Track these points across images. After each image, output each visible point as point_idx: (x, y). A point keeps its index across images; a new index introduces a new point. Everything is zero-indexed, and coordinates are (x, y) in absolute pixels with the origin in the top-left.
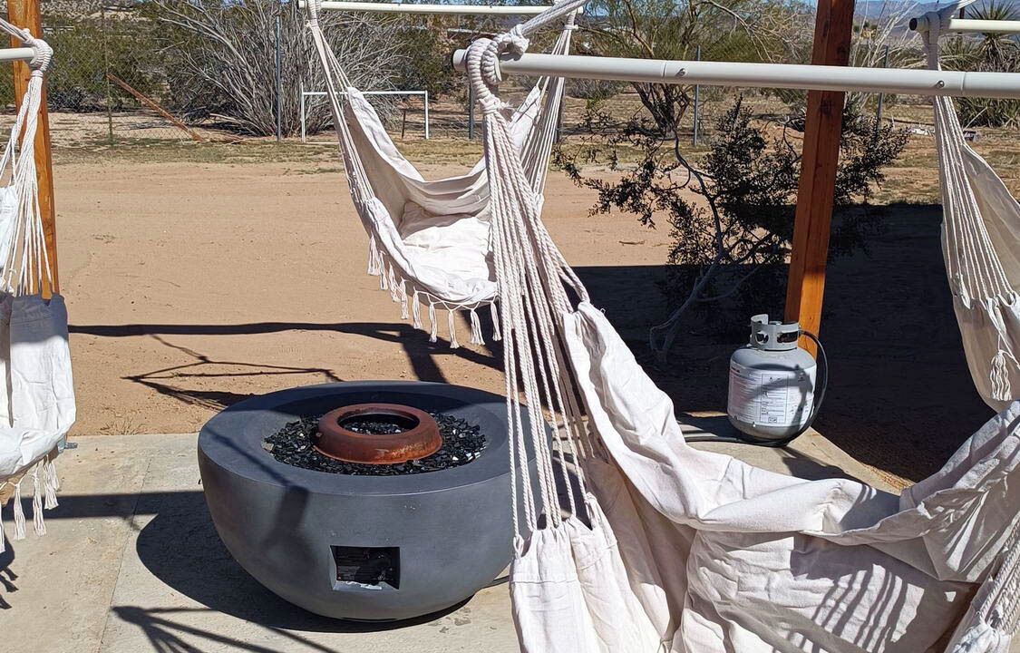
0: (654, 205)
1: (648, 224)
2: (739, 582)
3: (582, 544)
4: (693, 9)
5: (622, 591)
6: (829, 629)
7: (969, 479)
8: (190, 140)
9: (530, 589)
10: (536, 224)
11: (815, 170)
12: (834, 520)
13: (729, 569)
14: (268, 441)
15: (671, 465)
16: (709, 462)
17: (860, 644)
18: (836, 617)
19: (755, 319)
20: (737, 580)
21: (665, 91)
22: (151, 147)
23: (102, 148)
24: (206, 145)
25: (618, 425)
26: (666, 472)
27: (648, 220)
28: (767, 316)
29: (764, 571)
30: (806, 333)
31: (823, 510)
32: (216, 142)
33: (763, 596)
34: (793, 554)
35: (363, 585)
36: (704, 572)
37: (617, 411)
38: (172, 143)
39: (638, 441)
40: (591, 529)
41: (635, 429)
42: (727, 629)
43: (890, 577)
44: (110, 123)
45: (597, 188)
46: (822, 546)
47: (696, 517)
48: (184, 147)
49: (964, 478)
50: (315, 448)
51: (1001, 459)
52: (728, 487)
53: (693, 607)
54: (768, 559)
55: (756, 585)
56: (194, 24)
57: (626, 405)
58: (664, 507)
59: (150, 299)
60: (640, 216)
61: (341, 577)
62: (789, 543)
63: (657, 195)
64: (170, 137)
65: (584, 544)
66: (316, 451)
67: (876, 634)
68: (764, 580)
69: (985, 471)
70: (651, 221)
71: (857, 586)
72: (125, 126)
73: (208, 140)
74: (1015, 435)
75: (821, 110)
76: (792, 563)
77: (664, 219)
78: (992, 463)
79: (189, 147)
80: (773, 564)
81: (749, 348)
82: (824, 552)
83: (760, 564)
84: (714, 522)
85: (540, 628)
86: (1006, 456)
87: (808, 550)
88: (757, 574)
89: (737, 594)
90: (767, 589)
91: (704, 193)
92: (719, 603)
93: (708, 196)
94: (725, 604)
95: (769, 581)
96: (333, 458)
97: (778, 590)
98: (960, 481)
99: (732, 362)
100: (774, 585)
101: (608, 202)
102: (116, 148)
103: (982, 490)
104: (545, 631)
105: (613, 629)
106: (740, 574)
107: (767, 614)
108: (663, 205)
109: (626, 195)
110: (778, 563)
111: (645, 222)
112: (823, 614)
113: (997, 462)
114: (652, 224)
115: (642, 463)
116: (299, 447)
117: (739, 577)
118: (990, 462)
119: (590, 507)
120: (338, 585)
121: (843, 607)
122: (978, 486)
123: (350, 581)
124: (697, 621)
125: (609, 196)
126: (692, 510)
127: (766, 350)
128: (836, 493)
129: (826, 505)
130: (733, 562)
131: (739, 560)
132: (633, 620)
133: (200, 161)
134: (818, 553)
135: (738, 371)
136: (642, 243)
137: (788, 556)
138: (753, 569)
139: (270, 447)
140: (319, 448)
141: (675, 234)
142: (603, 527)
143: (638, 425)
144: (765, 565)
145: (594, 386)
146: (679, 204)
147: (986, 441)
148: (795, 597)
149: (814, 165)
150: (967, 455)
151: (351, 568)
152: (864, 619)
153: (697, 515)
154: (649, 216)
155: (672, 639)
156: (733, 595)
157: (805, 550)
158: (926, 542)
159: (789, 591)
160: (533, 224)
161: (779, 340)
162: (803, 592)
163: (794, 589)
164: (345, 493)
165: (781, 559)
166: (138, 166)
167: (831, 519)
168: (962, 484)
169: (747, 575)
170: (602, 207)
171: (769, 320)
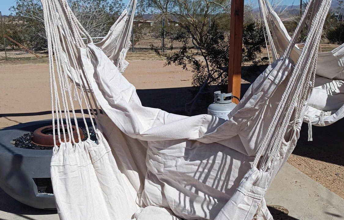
0: (187, 62)
1: (185, 69)
2: (164, 164)
3: (93, 151)
4: (207, 5)
5: (114, 171)
6: (201, 181)
7: (251, 103)
8: (35, 57)
9: (59, 169)
10: (67, 9)
11: (235, 36)
12: (203, 132)
13: (160, 158)
14: (14, 140)
15: (128, 112)
16: (150, 112)
17: (214, 187)
18: (203, 175)
19: (216, 93)
20: (163, 163)
21: (200, 34)
22: (20, 60)
23: (3, 61)
24: (40, 58)
25: (107, 97)
26: (127, 115)
27: (185, 68)
28: (220, 91)
29: (174, 158)
30: (235, 97)
31: (198, 129)
32: (43, 57)
33: (174, 169)
34: (186, 150)
35: (49, 194)
36: (151, 162)
37: (105, 90)
38: (28, 59)
39: (114, 102)
40: (98, 144)
41: (112, 97)
42: (163, 186)
43: (225, 156)
44: (6, 54)
45: (166, 56)
46: (198, 145)
47: (139, 134)
48: (32, 59)
49: (248, 102)
50: (32, 142)
51: (264, 92)
52: (158, 122)
53: (149, 178)
54: (175, 152)
55: (171, 164)
56: (35, 18)
57: (108, 87)
58: (126, 131)
59: (7, 106)
60: (182, 66)
61: (40, 191)
62: (184, 144)
63: (188, 58)
64: (28, 57)
65: (94, 151)
66: (32, 143)
67: (221, 183)
68: (174, 162)
69: (258, 98)
70: (186, 68)
71: (211, 161)
72: (12, 54)
73: (41, 57)
74: (269, 79)
75: (235, 14)
76: (185, 153)
77: (190, 67)
78: (260, 94)
79: (34, 59)
80: (177, 155)
81: (214, 103)
82: (199, 148)
83: (172, 155)
84: (147, 136)
85: (63, 186)
86: (266, 89)
87: (193, 147)
88: (171, 160)
89: (164, 169)
90: (176, 166)
91: (202, 55)
92: (158, 174)
93: (204, 56)
94: (160, 174)
95: (176, 162)
96: (38, 145)
97: (180, 166)
98: (247, 104)
99: (208, 109)
100: (178, 164)
101: (170, 61)
102: (8, 61)
103: (258, 108)
104: (66, 187)
105: (109, 188)
106: (164, 160)
107: (177, 178)
108: (190, 62)
109: (177, 58)
110: (179, 154)
111: (184, 68)
112: (198, 175)
113: (262, 93)
114: (187, 69)
115: (117, 112)
116: (26, 142)
117: (164, 161)
118: (259, 93)
119: (97, 134)
120: (38, 195)
121: (206, 171)
122: (255, 106)
123: (43, 193)
124: (150, 183)
125: (170, 59)
126: (137, 131)
127: (220, 104)
128: (203, 121)
129: (199, 127)
130: (161, 155)
131: (163, 154)
132: (120, 184)
133: (36, 63)
134: (197, 148)
135: (210, 112)
136: (188, 80)
137: (184, 150)
138: (170, 157)
139: (14, 142)
140: (33, 142)
141: (193, 71)
142: (104, 143)
143: (114, 95)
144: (174, 155)
145: (95, 80)
146: (195, 61)
147: (258, 84)
148: (188, 168)
149: (234, 35)
150: (250, 93)
151: (43, 187)
152: (215, 175)
153: (139, 133)
154: (185, 66)
155: (142, 193)
156: (162, 170)
157: (191, 147)
158: (240, 137)
159: (185, 166)
160: (65, 9)
161: (225, 100)
162: (190, 166)
163: (187, 165)
164: (37, 156)
165: (181, 152)
166: (15, 66)
167: (202, 133)
168: (248, 105)
169: (167, 160)
170: (168, 63)
171: (221, 93)
